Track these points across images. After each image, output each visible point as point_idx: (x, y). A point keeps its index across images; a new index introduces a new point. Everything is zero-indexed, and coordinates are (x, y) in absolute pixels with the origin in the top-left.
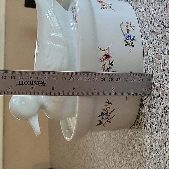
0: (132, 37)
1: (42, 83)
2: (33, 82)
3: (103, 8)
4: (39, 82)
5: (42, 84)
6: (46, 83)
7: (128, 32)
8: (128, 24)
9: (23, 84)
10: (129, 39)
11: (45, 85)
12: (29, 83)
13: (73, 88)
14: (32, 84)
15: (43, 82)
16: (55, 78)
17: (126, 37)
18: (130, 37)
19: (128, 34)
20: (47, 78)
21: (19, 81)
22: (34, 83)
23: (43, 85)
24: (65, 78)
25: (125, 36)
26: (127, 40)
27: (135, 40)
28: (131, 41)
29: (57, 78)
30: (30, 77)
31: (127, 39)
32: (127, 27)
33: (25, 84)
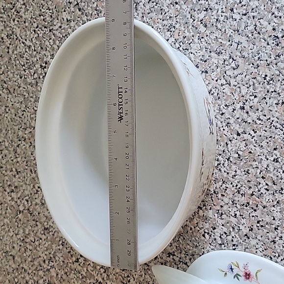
2: (122, 105)
4: (122, 113)
5: (120, 118)
6: (121, 122)
9: (119, 92)
11: (119, 121)
12: (120, 100)
14: (120, 104)
15: (123, 119)
16: (127, 134)
20: (127, 124)
21: (122, 88)
22: (120, 106)
30: (127, 101)
33: (120, 95)
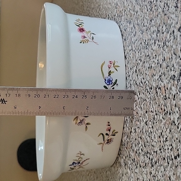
0: (113, 81)
1: (2, 101)
3: (82, 42)
6: (6, 101)
7: (109, 75)
8: (111, 64)
10: (110, 84)
11: (5, 104)
13: (39, 107)
17: (106, 82)
18: (111, 81)
19: (109, 78)
20: (8, 95)
23: (3, 104)
24: (29, 95)
25: (105, 80)
26: (107, 85)
27: (117, 84)
28: (112, 86)
29: (19, 95)
31: (108, 83)
32: (109, 68)
